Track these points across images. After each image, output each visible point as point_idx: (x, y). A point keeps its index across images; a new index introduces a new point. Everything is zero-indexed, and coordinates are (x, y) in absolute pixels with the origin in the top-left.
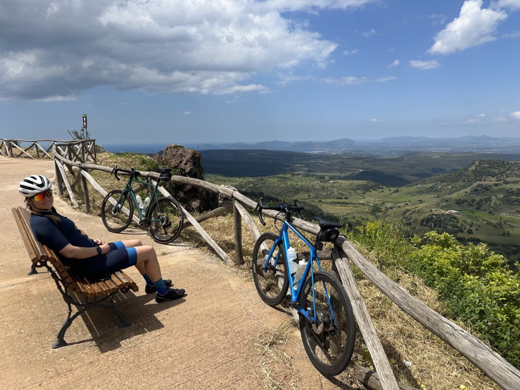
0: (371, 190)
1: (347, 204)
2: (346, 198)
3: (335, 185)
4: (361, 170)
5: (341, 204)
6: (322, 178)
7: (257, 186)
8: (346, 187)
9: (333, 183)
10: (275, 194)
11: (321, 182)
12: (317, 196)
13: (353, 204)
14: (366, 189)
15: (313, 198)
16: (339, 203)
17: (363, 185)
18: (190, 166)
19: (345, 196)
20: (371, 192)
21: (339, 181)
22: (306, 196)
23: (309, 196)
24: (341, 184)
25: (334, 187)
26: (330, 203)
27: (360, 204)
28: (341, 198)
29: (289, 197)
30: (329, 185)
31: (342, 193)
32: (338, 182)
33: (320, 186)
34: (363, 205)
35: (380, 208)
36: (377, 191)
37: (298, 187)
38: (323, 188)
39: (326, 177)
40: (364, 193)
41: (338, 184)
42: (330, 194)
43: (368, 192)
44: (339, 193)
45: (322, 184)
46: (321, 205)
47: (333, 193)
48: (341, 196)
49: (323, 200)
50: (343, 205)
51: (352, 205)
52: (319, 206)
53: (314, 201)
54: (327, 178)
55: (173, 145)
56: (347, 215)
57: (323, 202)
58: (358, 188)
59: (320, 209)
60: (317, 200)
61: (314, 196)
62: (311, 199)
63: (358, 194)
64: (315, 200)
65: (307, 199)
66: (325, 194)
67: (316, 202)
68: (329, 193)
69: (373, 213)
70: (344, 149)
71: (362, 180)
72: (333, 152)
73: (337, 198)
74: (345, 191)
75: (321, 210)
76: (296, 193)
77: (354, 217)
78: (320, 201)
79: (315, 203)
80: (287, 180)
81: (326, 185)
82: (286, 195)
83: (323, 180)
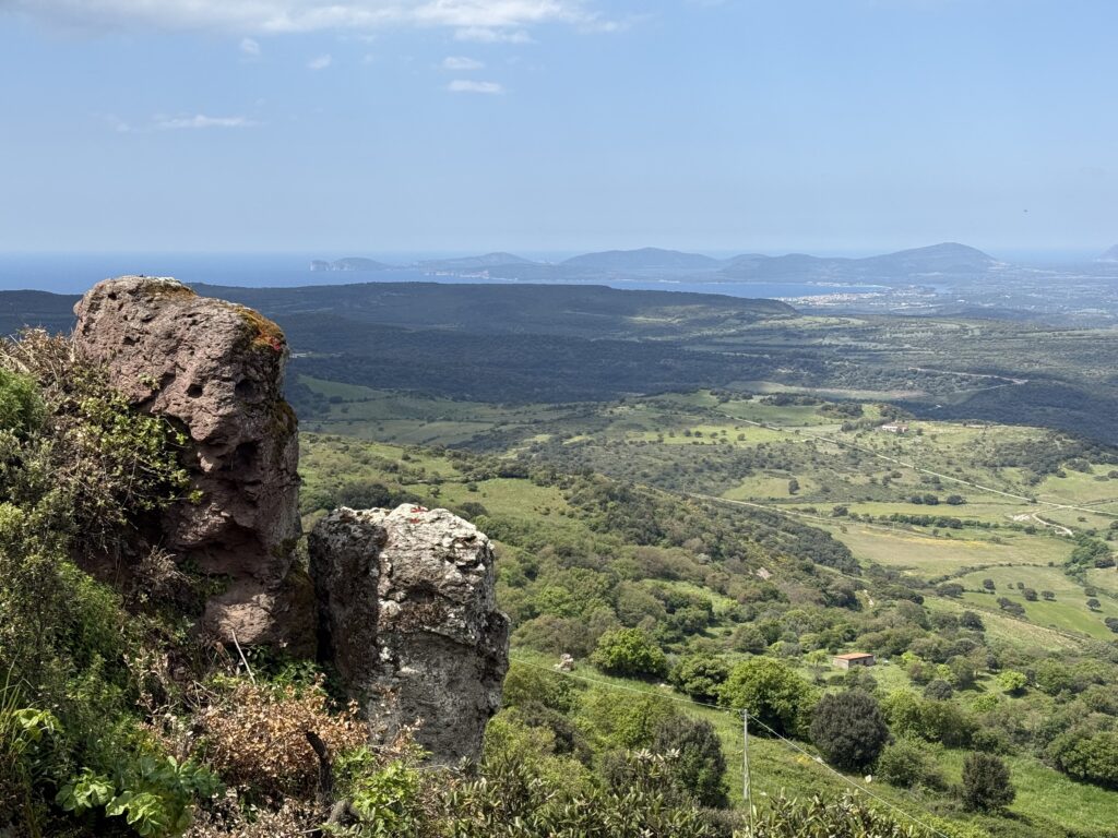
0: (1063, 467)
1: (957, 525)
2: (955, 502)
3: (906, 444)
4: (1019, 382)
5: (932, 528)
6: (852, 410)
7: (566, 442)
8: (954, 453)
9: (899, 433)
10: (645, 475)
11: (848, 429)
12: (826, 490)
13: (986, 526)
14: (1043, 464)
15: (812, 498)
16: (925, 522)
17: (1028, 446)
18: (222, 402)
19: (948, 494)
20: (1063, 476)
21: (923, 425)
22: (776, 486)
23: (794, 487)
24: (933, 437)
25: (900, 451)
26: (886, 522)
27: (1017, 528)
28: (933, 502)
29: (704, 490)
30: (880, 441)
31: (936, 481)
32: (920, 432)
33: (842, 446)
34: (1031, 531)
35: (1106, 549)
36: (1090, 472)
37: (743, 446)
38: (855, 456)
39: (865, 407)
40: (1034, 482)
41: (918, 439)
42: (887, 480)
43: (1051, 478)
44: (926, 480)
45: (849, 437)
46: (844, 530)
47: (897, 475)
48: (933, 493)
49: (854, 508)
50: (942, 531)
51: (981, 532)
52: (837, 535)
53: (813, 511)
54: (871, 412)
55: (129, 282)
56: (960, 575)
57: (854, 517)
58: (1005, 458)
59: (840, 544)
60: (828, 507)
61: (815, 487)
62: (803, 500)
63: (1009, 486)
64: (819, 507)
65: (783, 501)
66: (861, 479)
67: (824, 515)
68: (879, 477)
69: (1074, 567)
70: (942, 290)
71: (1024, 422)
72: (899, 300)
73: (917, 501)
74: (952, 470)
75: (847, 553)
76: (734, 475)
77: (990, 585)
78: (841, 512)
79: (820, 518)
80: (697, 418)
81: (865, 442)
82: (692, 482)
83: (853, 422)
